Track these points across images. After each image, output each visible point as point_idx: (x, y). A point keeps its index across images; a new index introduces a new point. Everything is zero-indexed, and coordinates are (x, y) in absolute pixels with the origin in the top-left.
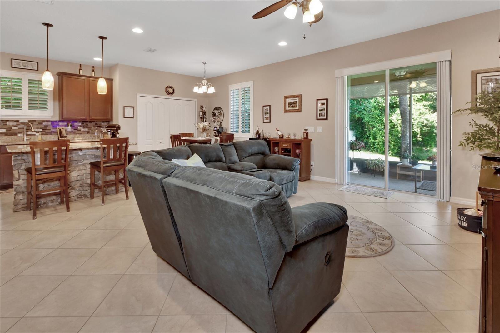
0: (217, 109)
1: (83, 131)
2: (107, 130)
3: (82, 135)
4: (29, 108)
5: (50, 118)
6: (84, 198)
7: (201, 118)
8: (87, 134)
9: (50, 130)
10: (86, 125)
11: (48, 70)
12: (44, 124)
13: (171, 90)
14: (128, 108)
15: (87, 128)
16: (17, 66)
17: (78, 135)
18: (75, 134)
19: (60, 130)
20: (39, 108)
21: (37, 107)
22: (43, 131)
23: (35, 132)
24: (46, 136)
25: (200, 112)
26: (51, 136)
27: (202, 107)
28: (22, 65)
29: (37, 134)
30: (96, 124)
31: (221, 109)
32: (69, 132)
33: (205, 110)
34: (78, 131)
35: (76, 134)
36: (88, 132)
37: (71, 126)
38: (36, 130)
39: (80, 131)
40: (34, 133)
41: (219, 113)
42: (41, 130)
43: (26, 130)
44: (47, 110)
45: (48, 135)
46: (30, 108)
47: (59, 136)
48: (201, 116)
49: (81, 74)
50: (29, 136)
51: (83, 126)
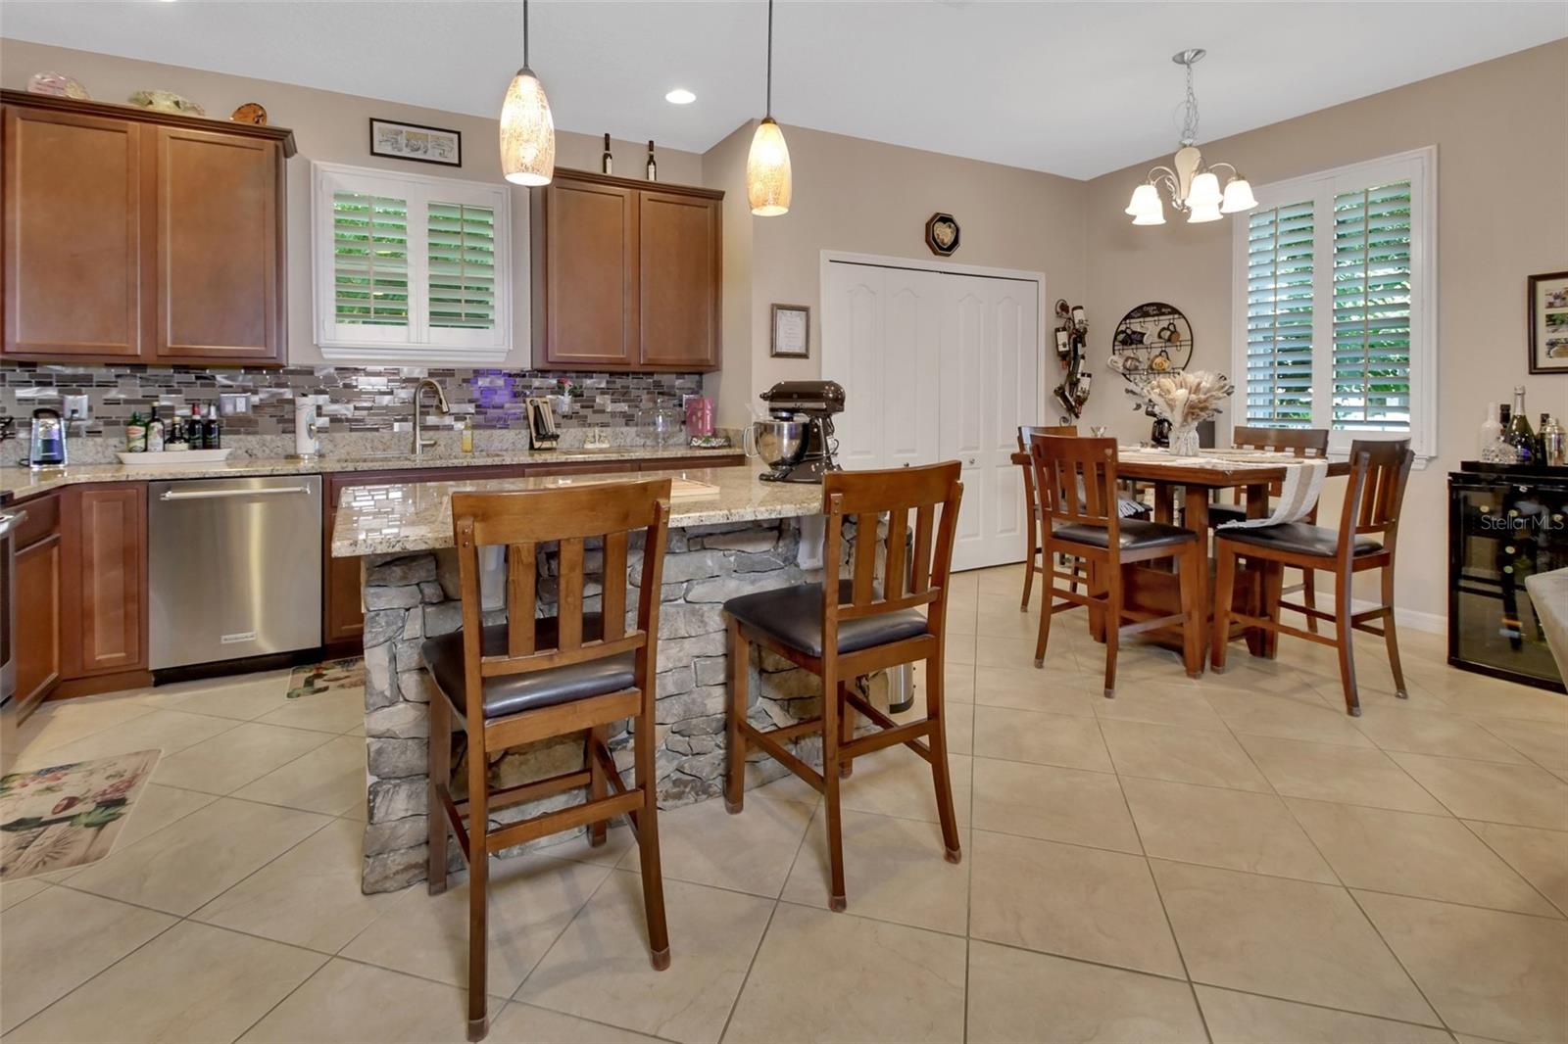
0: (1146, 315)
1: (613, 414)
2: (772, 410)
3: (608, 431)
4: (431, 320)
5: (503, 360)
6: (691, 798)
7: (1063, 356)
8: (627, 425)
9: (502, 407)
10: (622, 387)
11: (525, 71)
12: (482, 382)
13: (949, 231)
14: (789, 312)
15: (624, 401)
16: (388, 150)
17: (597, 430)
18: (584, 425)
19: (537, 409)
20: (463, 318)
21: (459, 315)
22: (477, 413)
23: (452, 417)
24: (488, 432)
25: (1057, 330)
26: (504, 431)
27: (1064, 308)
28: (407, 146)
29: (460, 425)
30: (658, 384)
31: (1174, 311)
32: (564, 417)
33: (1081, 322)
34: (595, 412)
35: (590, 425)
36: (629, 420)
37: (571, 392)
38: (455, 408)
39: (603, 412)
40: (448, 420)
41: (1166, 334)
42: (471, 408)
43: (422, 406)
44: (491, 326)
45: (494, 427)
46: (438, 318)
47: (534, 435)
48: (1061, 349)
49: (609, 172)
50: (431, 433)
51: (613, 394)
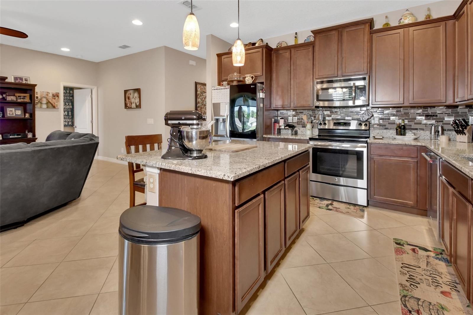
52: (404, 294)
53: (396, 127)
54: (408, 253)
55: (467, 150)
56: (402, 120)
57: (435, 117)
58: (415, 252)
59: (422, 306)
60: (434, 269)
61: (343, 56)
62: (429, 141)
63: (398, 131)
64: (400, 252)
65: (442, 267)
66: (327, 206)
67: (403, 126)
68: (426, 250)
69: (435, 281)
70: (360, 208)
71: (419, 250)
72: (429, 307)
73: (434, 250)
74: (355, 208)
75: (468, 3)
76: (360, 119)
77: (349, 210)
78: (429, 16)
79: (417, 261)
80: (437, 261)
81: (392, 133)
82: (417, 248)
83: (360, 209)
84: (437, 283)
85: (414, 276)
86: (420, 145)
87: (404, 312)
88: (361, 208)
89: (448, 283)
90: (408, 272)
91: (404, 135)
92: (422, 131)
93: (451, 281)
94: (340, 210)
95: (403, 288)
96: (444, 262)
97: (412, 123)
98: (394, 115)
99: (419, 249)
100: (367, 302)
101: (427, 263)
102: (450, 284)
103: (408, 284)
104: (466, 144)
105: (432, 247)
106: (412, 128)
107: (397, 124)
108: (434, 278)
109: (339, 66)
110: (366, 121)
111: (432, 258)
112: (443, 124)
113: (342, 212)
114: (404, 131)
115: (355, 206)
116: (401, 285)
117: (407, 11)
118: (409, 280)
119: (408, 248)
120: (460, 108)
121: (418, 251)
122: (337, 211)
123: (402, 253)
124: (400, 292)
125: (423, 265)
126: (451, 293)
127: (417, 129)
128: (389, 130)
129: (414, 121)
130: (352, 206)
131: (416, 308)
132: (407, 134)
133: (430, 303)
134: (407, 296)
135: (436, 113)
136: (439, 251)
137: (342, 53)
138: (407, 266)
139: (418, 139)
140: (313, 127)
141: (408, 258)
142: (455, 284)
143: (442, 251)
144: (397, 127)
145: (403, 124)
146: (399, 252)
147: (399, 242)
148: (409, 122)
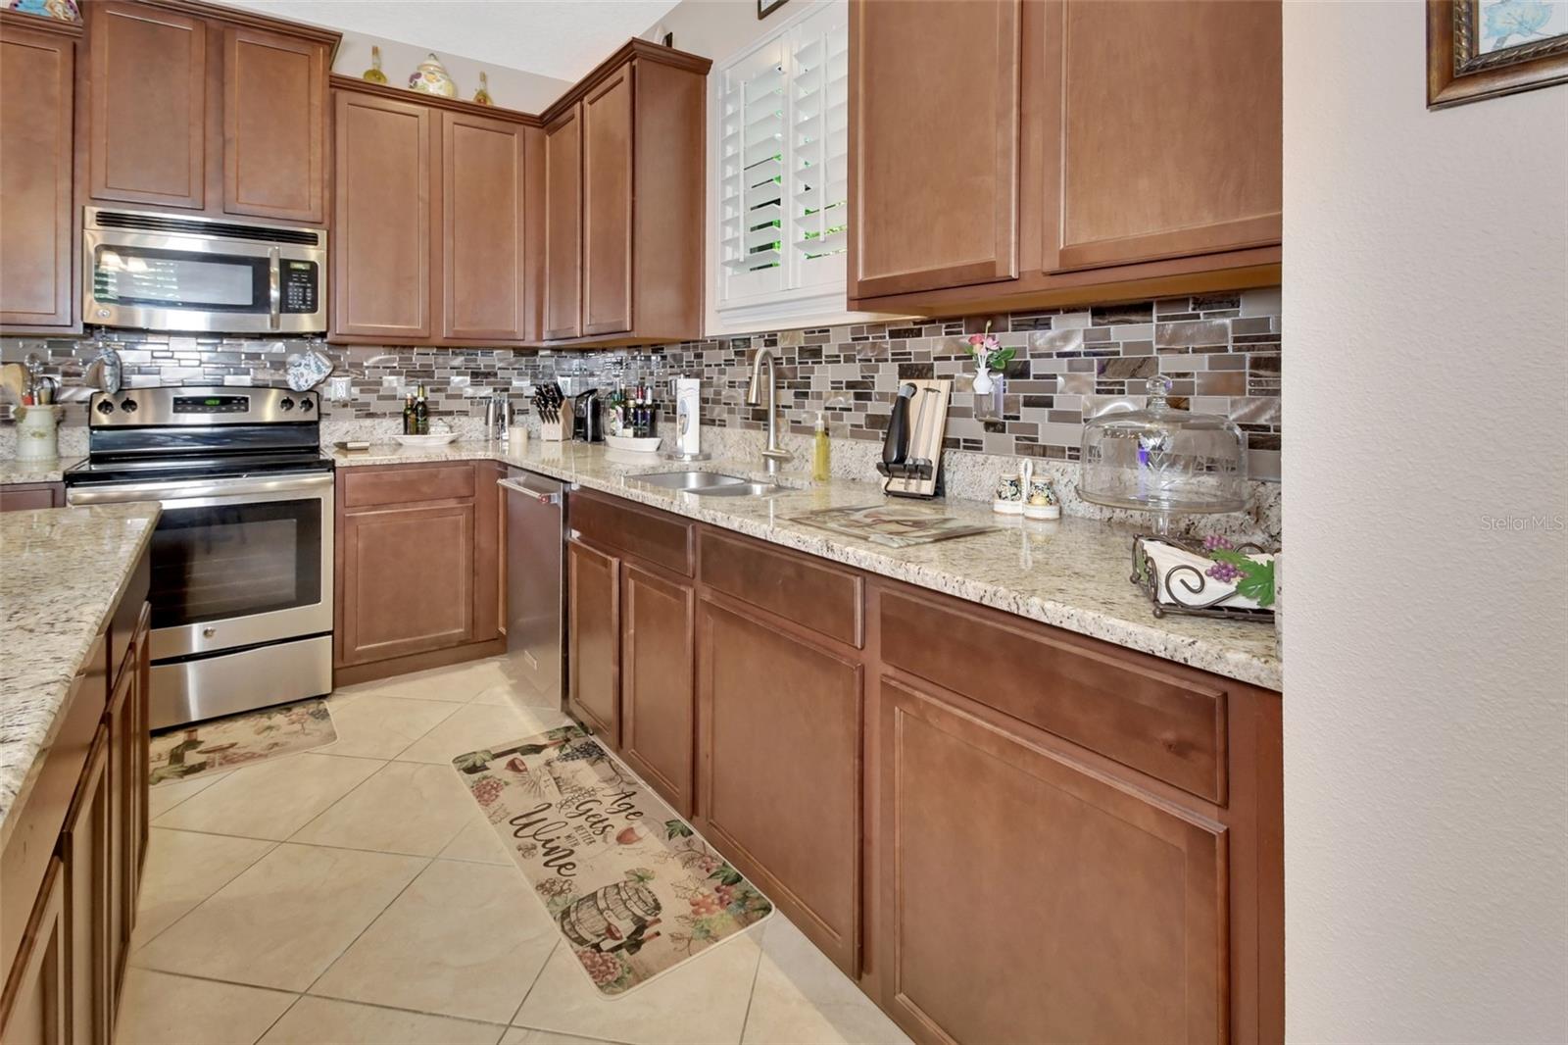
32: (986, 424)
52: (562, 909)
53: (404, 407)
54: (507, 784)
55: (561, 459)
56: (419, 386)
57: (492, 379)
58: (520, 771)
59: (608, 908)
60: (576, 791)
61: (228, 135)
62: (483, 444)
63: (409, 420)
64: (489, 793)
65: (584, 773)
66: (176, 756)
67: (423, 404)
68: (537, 749)
69: (596, 820)
70: (311, 711)
71: (525, 757)
72: (621, 899)
73: (550, 738)
74: (294, 717)
75: (586, 99)
76: (286, 382)
77: (273, 733)
78: (483, 96)
79: (535, 792)
80: (572, 765)
81: (390, 428)
82: (517, 755)
83: (312, 714)
84: (599, 822)
85: (552, 840)
86: (482, 457)
87: (589, 963)
88: (313, 707)
89: (615, 806)
90: (534, 836)
91: (425, 431)
92: (464, 419)
93: (617, 798)
94: (243, 751)
95: (549, 893)
96: (584, 757)
97: (440, 397)
98: (394, 372)
99: (523, 754)
100: (497, 1022)
101: (557, 783)
102: (619, 806)
103: (552, 872)
104: (560, 445)
105: (543, 734)
106: (440, 409)
107: (407, 400)
108: (590, 813)
109: (208, 167)
110: (310, 391)
111: (558, 763)
112: (509, 396)
113: (251, 757)
114: (425, 420)
115: (289, 710)
116: (541, 887)
117: (432, 57)
118: (548, 858)
119: (498, 768)
120: (541, 356)
121: (523, 764)
122: (228, 761)
123: (494, 792)
124: (551, 912)
125: (553, 796)
126: (632, 829)
127: (450, 413)
128: (380, 420)
129: (445, 390)
130: (279, 716)
131: (601, 927)
132: (432, 429)
133: (617, 885)
134: (569, 907)
135: (494, 366)
136: (560, 735)
137: (222, 124)
138: (524, 821)
139: (460, 439)
140: (58, 423)
141: (515, 799)
142: (627, 800)
143: (566, 732)
144: (407, 409)
145: (421, 399)
146: (486, 792)
147: (469, 763)
148: (433, 394)
